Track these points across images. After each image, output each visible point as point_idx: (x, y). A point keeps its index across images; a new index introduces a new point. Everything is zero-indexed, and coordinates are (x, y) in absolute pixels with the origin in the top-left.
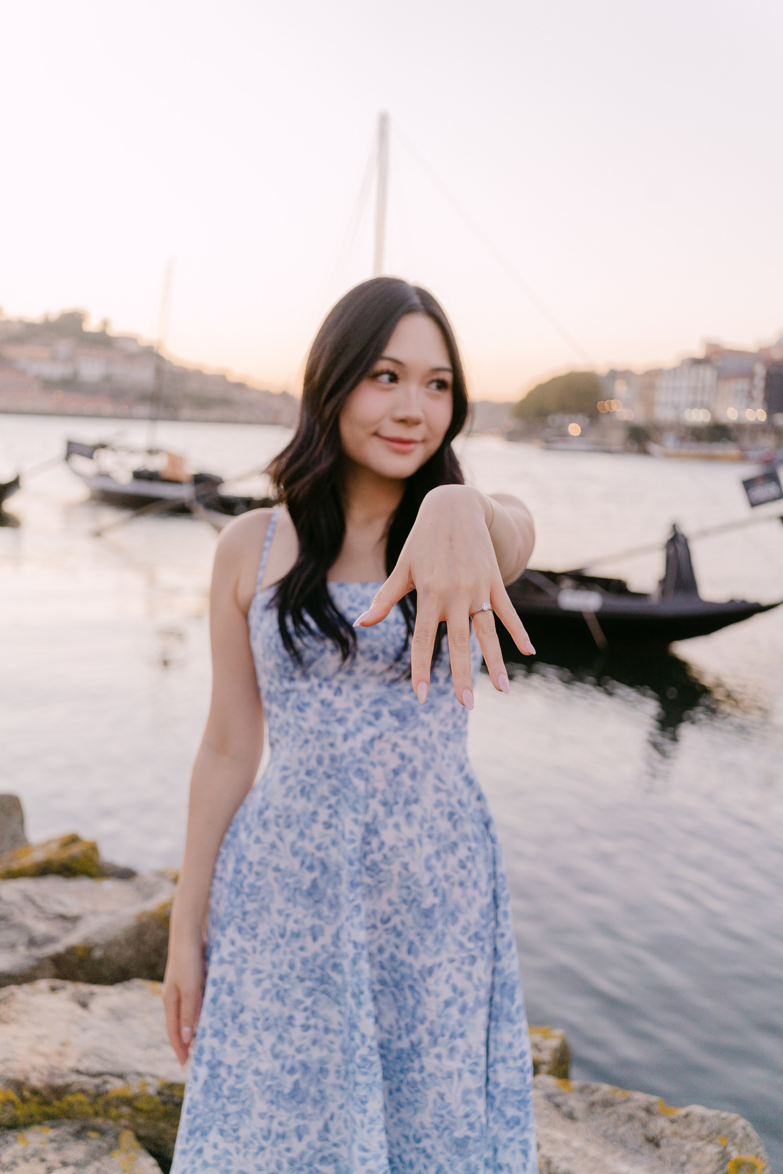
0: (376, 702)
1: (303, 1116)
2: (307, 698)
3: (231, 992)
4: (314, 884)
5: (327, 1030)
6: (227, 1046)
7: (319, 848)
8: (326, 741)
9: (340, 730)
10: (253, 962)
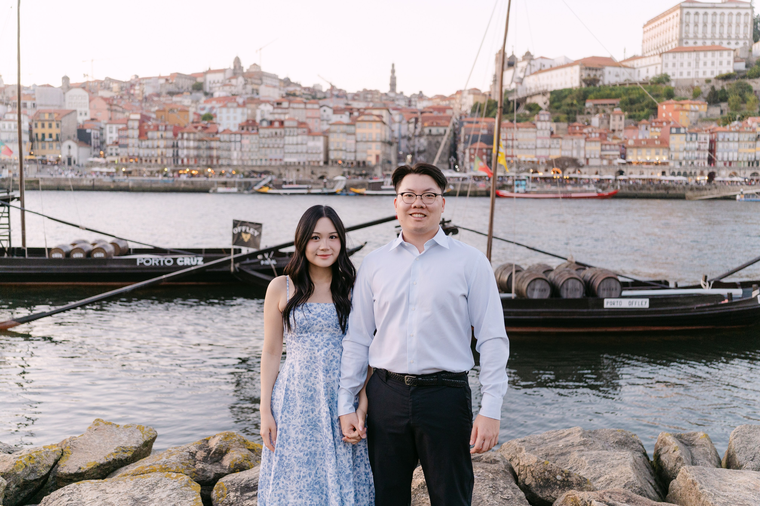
0: (328, 340)
1: (310, 469)
2: (306, 339)
3: (286, 432)
4: (312, 395)
5: (316, 441)
6: (285, 450)
7: (313, 384)
8: (312, 352)
9: (317, 348)
10: (293, 422)
